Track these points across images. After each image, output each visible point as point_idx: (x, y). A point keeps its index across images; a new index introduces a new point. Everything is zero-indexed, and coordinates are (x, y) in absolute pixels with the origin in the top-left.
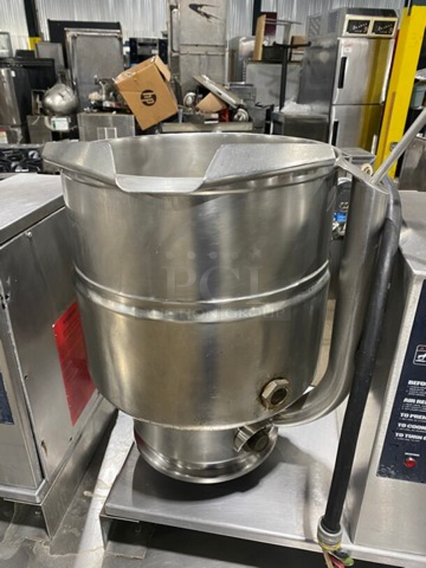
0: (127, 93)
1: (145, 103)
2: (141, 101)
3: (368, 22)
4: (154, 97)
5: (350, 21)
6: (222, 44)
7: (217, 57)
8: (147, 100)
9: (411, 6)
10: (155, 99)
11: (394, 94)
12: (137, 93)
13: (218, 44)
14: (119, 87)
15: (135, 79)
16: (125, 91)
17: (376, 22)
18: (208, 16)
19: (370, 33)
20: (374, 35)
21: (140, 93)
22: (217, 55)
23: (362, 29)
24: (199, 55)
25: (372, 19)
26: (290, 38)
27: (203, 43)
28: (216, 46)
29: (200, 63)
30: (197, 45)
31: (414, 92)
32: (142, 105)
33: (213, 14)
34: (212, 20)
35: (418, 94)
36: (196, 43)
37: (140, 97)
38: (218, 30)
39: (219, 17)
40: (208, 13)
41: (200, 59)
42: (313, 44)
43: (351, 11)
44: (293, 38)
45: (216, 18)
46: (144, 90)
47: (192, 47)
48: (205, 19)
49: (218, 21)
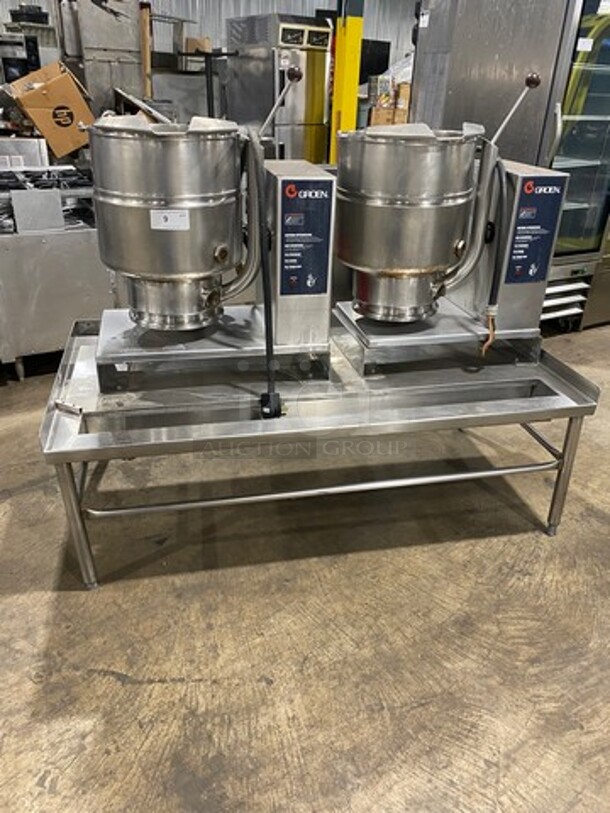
0: (32, 110)
1: (59, 123)
2: (53, 121)
3: (302, 32)
4: (70, 115)
5: (284, 30)
6: (137, 50)
7: (132, 66)
8: (61, 120)
9: (345, 16)
10: (72, 119)
11: (339, 113)
12: (47, 110)
13: (132, 49)
14: (23, 102)
15: (44, 92)
16: (30, 107)
17: (310, 32)
18: (116, 14)
19: (305, 44)
20: (309, 46)
21: (51, 111)
22: (132, 63)
23: (297, 38)
24: (109, 62)
25: (307, 28)
26: (184, 41)
27: (112, 47)
28: (130, 52)
29: (111, 73)
30: (105, 50)
31: (359, 110)
32: (56, 125)
33: (120, 11)
34: (122, 18)
35: (362, 113)
36: (105, 47)
37: (51, 115)
38: (131, 32)
39: (130, 16)
40: (116, 10)
41: (110, 66)
42: (241, 53)
43: (284, 18)
44: (187, 40)
45: (126, 16)
46: (55, 107)
47: (98, 52)
48: (112, 16)
49: (129, 21)
